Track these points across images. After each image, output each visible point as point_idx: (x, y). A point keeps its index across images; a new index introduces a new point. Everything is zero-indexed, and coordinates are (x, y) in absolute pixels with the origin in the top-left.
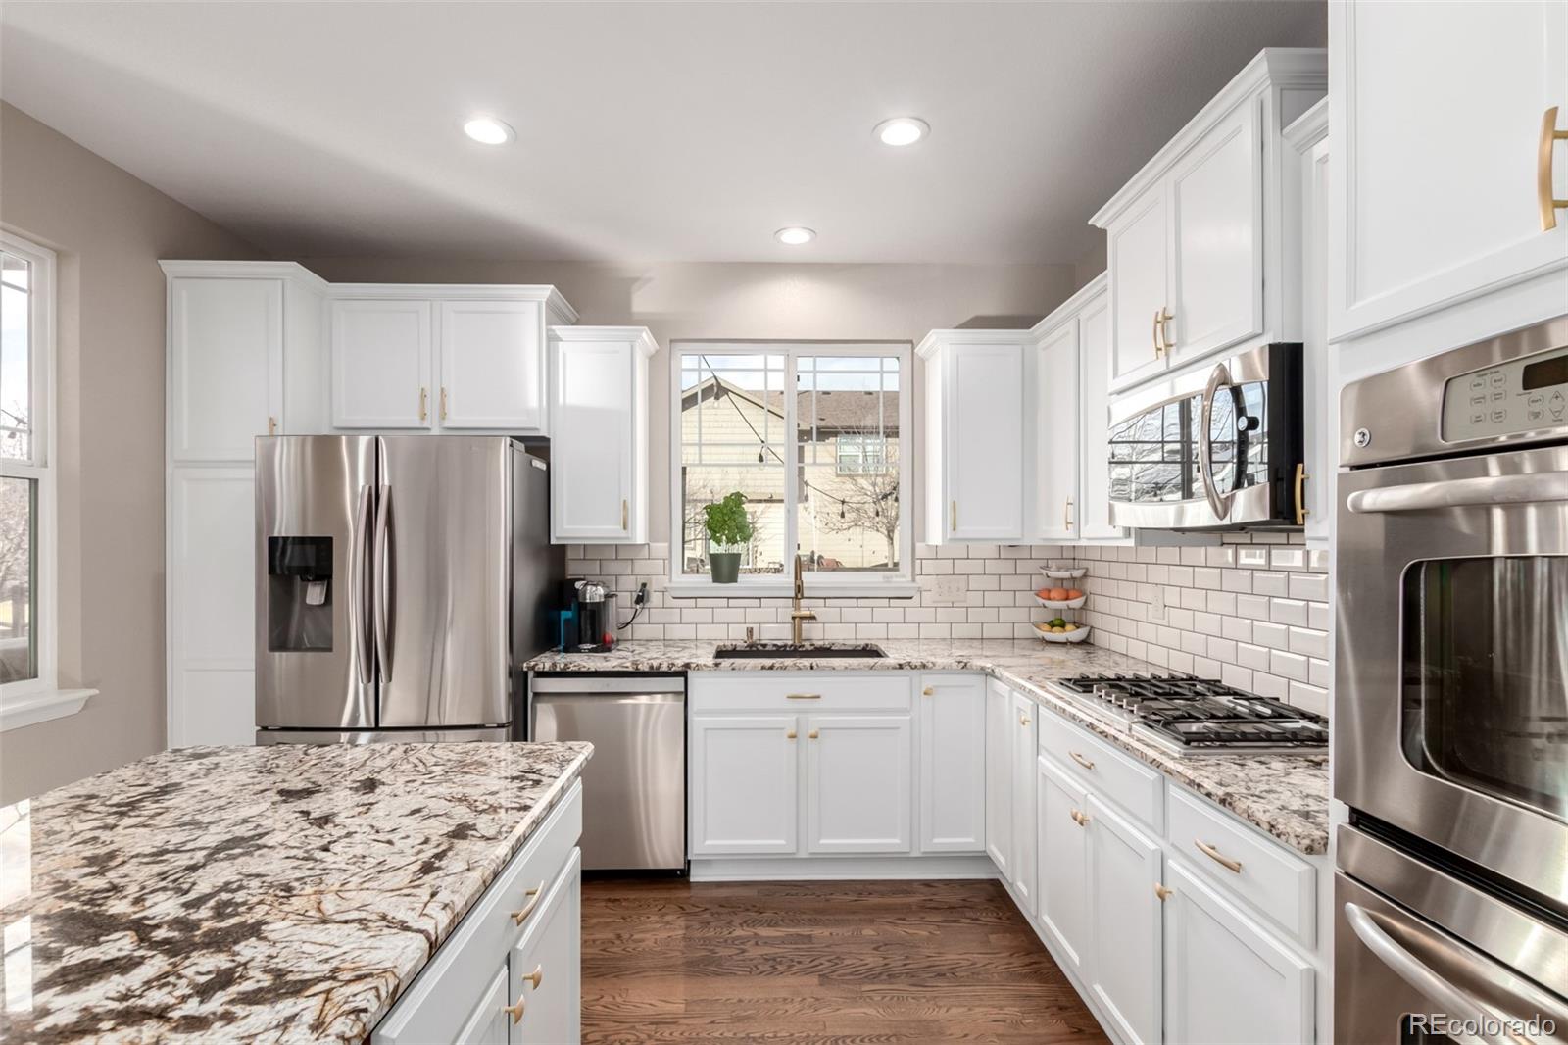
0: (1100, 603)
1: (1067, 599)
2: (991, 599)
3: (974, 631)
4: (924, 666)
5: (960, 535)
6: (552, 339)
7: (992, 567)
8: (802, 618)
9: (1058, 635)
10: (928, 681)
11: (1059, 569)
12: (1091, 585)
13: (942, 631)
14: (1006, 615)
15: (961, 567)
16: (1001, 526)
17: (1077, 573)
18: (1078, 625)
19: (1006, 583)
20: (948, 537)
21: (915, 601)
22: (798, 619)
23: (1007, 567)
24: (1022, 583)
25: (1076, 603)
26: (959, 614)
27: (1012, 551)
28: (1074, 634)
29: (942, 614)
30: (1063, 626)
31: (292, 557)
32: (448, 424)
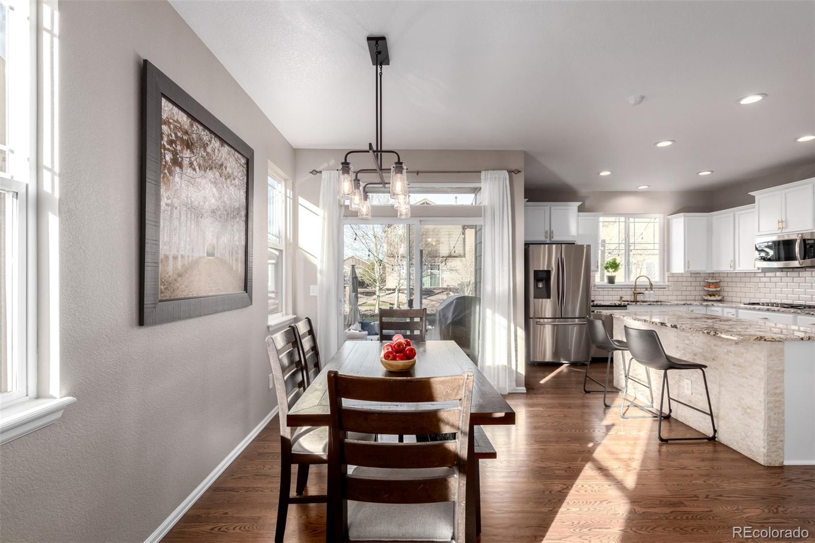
0: (727, 289)
1: (715, 288)
2: (689, 288)
3: (684, 298)
4: (691, 304)
5: (689, 270)
6: (578, 216)
7: (689, 279)
8: (638, 293)
9: (712, 298)
10: (691, 308)
11: (712, 280)
12: (722, 284)
13: (675, 298)
14: (693, 293)
15: (680, 279)
16: (701, 267)
17: (718, 281)
18: (719, 296)
19: (693, 284)
20: (686, 270)
21: (667, 289)
22: (635, 294)
23: (693, 279)
24: (698, 284)
25: (718, 289)
26: (679, 293)
27: (696, 275)
28: (719, 298)
29: (675, 293)
30: (714, 295)
31: (540, 276)
32: (553, 240)
